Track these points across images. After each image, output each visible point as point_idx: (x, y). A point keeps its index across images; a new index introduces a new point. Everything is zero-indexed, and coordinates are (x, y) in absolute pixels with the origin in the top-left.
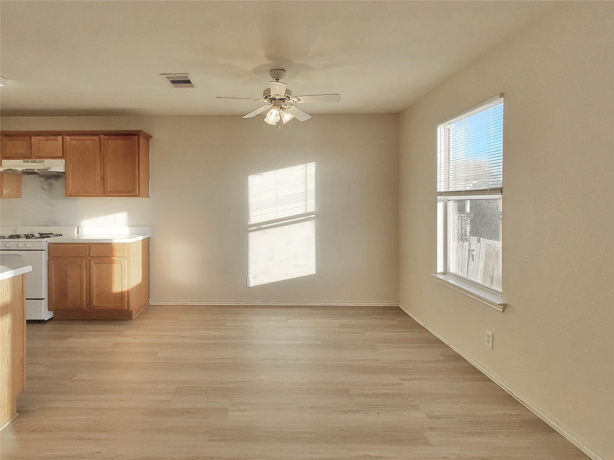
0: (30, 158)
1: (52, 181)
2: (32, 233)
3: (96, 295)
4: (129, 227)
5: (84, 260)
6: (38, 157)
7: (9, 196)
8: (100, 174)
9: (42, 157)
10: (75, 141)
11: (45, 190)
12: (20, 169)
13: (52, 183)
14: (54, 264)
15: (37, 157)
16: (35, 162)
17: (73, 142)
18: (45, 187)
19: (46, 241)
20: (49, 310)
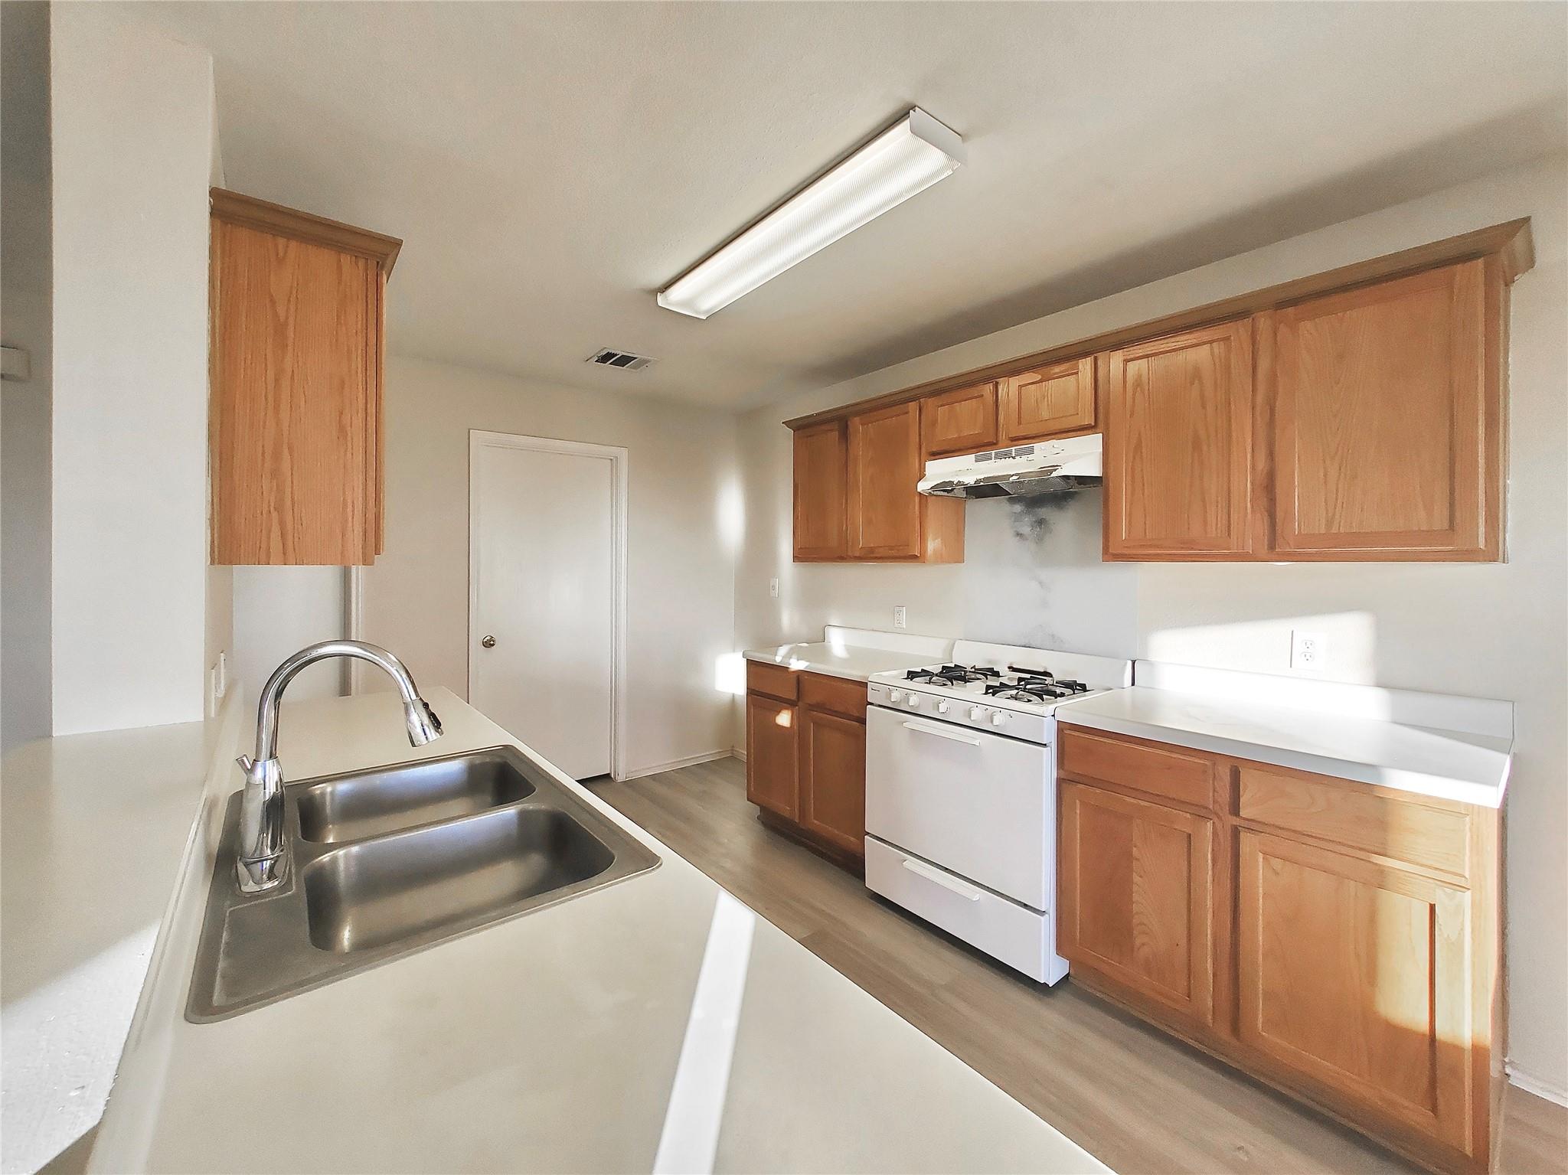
0: (993, 444)
1: (1044, 512)
2: (990, 662)
3: (1265, 993)
4: (1381, 693)
5: (1209, 824)
6: (1015, 440)
7: (940, 559)
8: (1253, 467)
9: (1025, 438)
10: (1143, 363)
11: (1027, 539)
12: (970, 480)
13: (1045, 519)
14: (1080, 801)
15: (1012, 441)
16: (1008, 455)
17: (1132, 367)
18: (1026, 530)
19: (1053, 716)
20: (1060, 949)
